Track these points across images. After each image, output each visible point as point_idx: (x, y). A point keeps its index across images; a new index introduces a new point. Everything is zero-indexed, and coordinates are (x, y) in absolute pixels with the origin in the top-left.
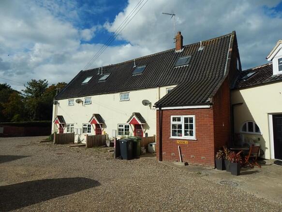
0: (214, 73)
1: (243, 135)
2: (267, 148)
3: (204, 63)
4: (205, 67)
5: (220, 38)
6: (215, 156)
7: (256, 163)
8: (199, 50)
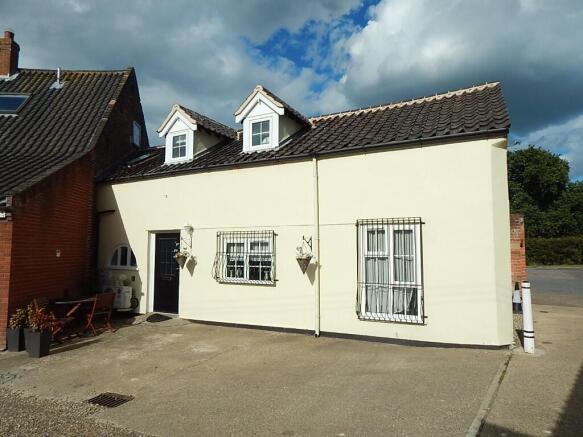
0: (67, 143)
1: (111, 272)
2: (143, 294)
3: (54, 117)
4: (54, 126)
5: (103, 74)
6: (8, 323)
7: (108, 324)
8: (51, 88)
